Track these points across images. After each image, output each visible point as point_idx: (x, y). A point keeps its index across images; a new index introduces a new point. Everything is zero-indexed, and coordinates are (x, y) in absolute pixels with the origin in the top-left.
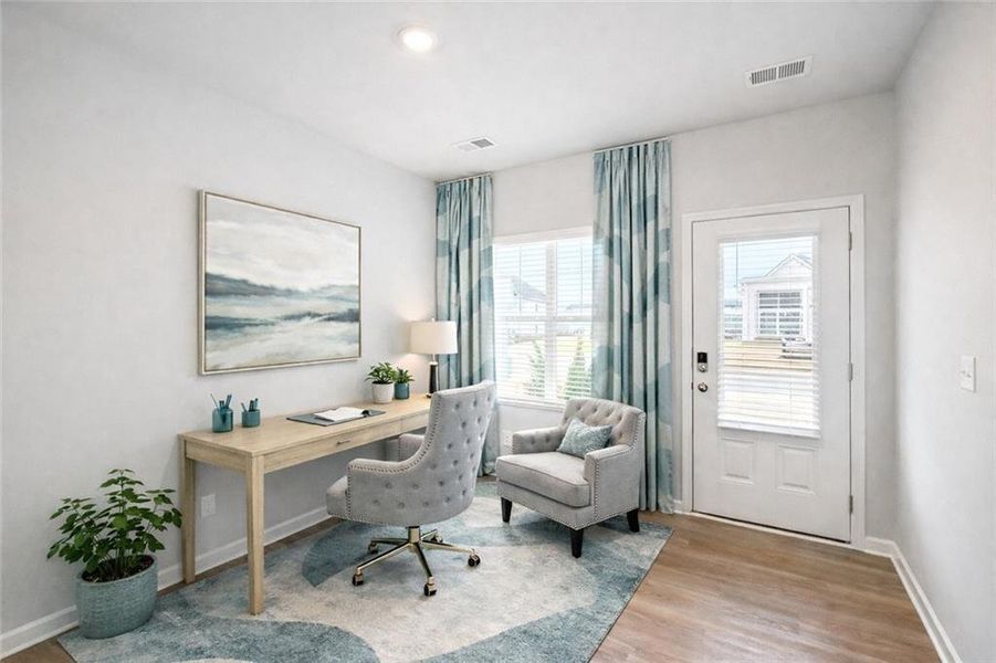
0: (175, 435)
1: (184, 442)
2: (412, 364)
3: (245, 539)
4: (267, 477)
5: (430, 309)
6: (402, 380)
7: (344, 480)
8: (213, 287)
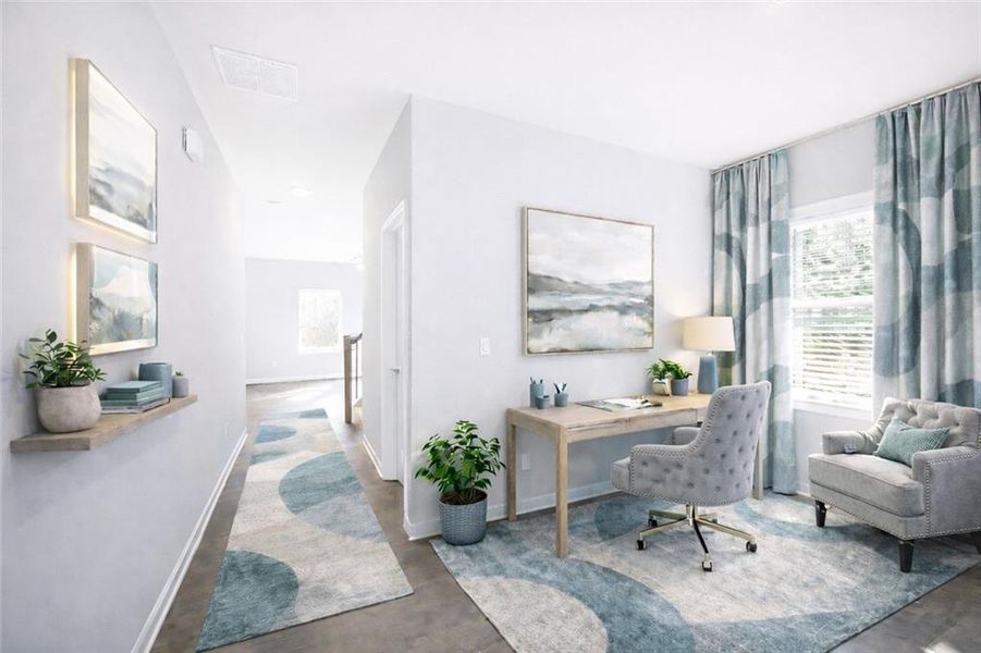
0: (504, 409)
1: (510, 414)
2: (687, 361)
3: (554, 494)
4: (570, 445)
5: (706, 307)
6: (679, 375)
7: (628, 460)
8: (534, 284)
